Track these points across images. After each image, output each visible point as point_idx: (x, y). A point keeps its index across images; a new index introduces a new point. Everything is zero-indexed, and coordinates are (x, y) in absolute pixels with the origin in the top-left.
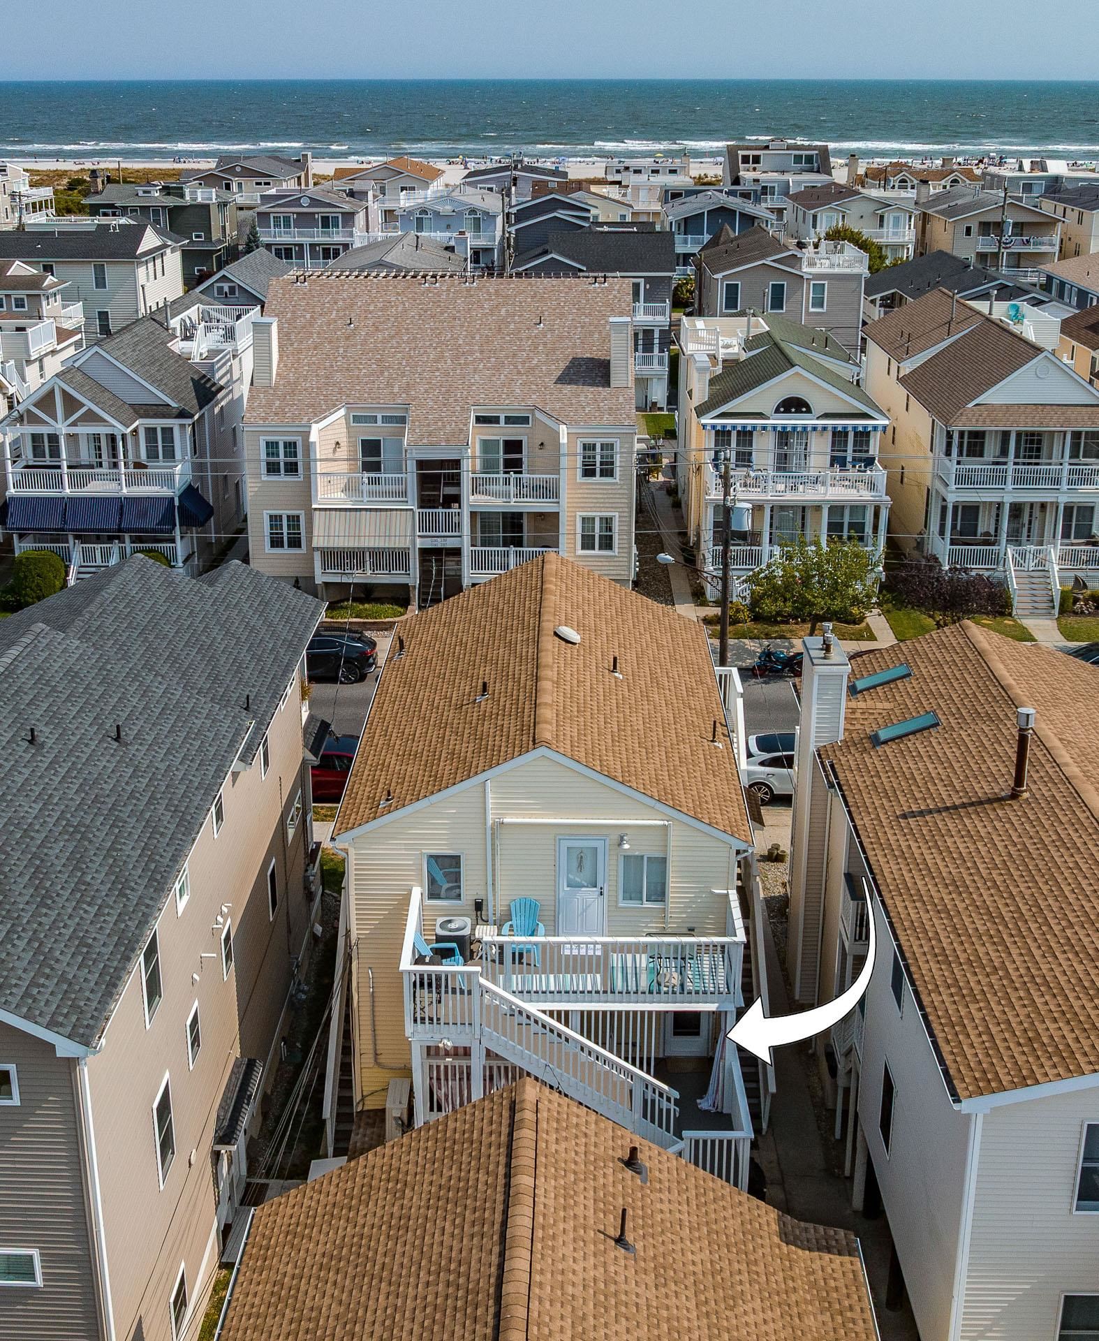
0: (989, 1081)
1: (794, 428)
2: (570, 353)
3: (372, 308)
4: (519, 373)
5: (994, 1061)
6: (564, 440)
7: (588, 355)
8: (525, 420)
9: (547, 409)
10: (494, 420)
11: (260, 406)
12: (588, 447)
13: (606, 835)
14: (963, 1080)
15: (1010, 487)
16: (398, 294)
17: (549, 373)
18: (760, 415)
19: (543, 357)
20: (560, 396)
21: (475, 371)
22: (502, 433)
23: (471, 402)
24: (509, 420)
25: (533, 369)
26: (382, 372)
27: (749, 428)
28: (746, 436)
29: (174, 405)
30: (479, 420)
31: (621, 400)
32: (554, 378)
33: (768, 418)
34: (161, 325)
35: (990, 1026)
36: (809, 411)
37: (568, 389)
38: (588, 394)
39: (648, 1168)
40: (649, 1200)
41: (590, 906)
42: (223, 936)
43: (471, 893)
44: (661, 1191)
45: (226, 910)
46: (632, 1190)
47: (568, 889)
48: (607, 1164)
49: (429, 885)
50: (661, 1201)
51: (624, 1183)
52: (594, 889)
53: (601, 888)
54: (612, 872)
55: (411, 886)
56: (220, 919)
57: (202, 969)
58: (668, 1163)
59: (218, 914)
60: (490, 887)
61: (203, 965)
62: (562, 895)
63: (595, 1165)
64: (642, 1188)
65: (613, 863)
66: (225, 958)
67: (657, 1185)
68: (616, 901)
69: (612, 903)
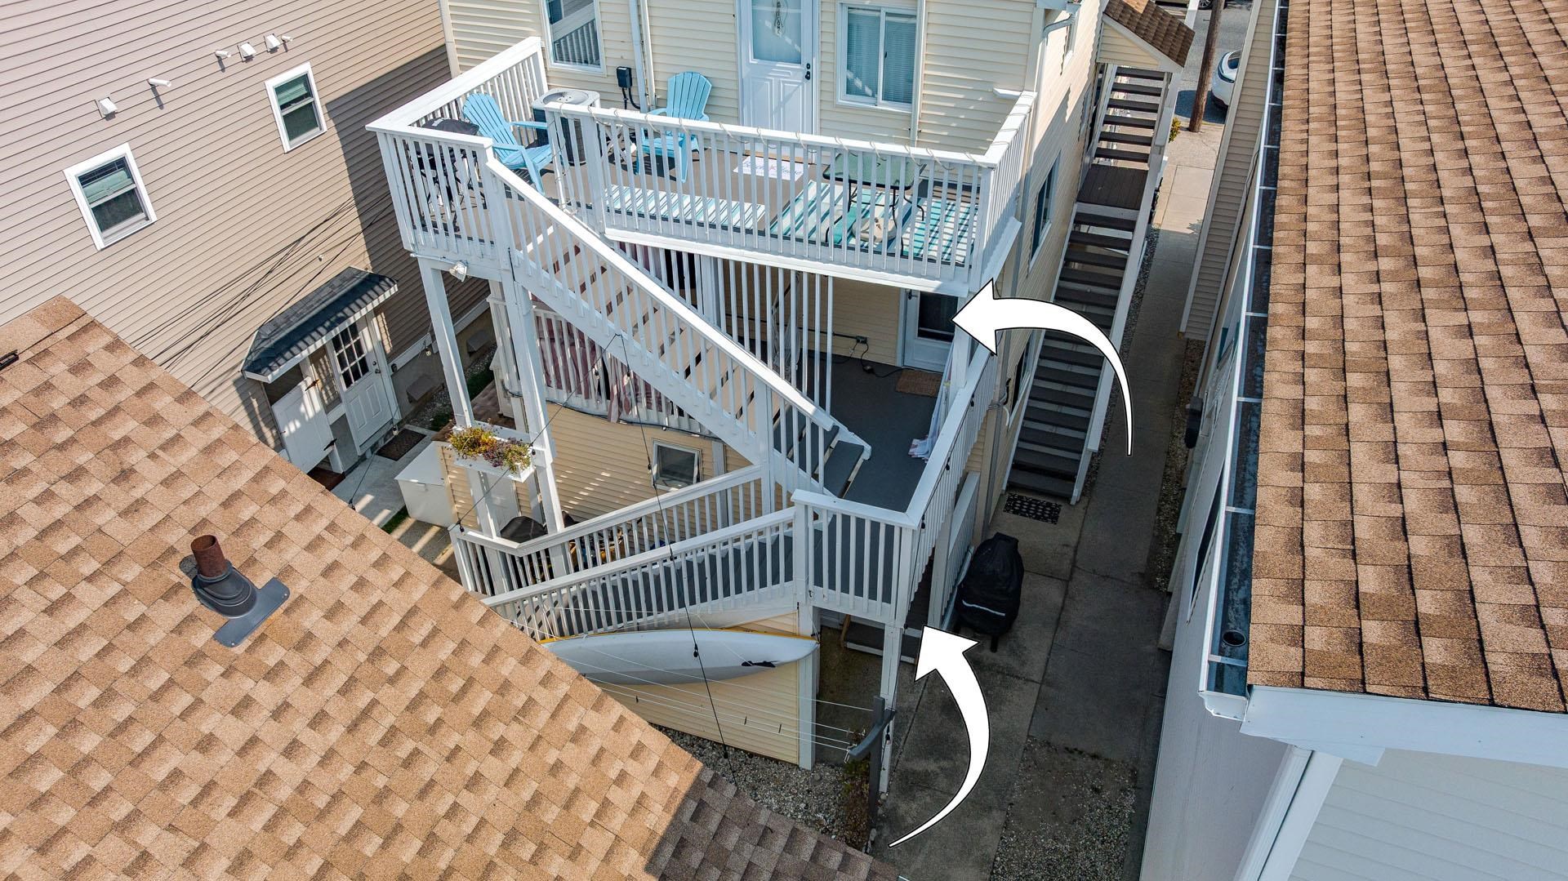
0: (1416, 627)
5: (1473, 535)
14: (1297, 590)
35: (1492, 393)
39: (291, 598)
40: (186, 700)
41: (791, 95)
42: (272, 84)
43: (612, 55)
44: (273, 674)
45: (274, 42)
46: (144, 661)
47: (755, 62)
48: (115, 570)
49: (553, 33)
50: (243, 706)
51: (127, 636)
52: (797, 67)
53: (808, 66)
54: (827, 38)
55: (527, 35)
56: (248, 50)
57: (161, 106)
58: (394, 591)
59: (247, 41)
60: (637, 48)
61: (163, 99)
62: (745, 71)
63: (51, 570)
64: (195, 659)
65: (826, 18)
66: (285, 117)
67: (273, 655)
68: (834, 93)
69: (827, 97)
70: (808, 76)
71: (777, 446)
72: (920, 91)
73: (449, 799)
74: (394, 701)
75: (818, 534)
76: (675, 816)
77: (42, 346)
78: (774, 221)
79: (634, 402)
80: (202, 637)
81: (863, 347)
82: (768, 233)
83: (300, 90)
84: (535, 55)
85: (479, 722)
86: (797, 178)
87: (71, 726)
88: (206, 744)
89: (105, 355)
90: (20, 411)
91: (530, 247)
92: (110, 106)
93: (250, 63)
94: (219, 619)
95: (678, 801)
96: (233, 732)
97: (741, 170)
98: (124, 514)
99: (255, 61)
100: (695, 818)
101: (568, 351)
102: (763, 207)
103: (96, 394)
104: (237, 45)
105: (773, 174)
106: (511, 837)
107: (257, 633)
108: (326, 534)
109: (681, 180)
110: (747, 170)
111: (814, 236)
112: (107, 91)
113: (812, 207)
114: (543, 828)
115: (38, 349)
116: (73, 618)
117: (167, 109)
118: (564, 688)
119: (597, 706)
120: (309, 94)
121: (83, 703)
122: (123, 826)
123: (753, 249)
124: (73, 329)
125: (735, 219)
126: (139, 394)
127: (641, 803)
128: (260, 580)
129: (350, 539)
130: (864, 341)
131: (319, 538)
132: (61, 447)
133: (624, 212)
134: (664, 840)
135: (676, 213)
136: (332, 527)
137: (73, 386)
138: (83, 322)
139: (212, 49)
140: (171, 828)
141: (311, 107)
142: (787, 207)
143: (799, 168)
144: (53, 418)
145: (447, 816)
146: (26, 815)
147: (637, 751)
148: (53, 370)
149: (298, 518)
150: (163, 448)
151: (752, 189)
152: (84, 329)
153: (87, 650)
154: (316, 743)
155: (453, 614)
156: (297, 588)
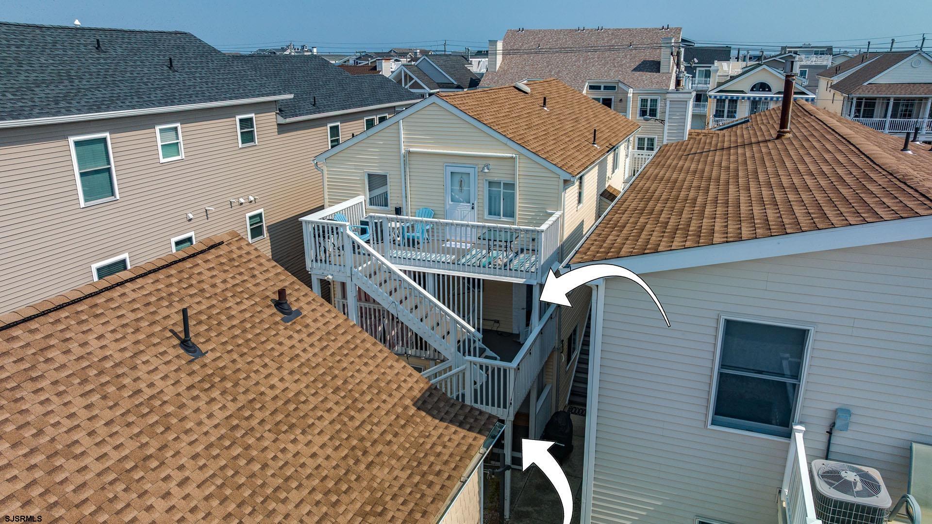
1: (760, 98)
2: (643, 58)
3: (551, 41)
4: (615, 67)
6: (630, 95)
7: (652, 59)
8: (613, 88)
9: (625, 82)
10: (599, 88)
11: (488, 79)
12: (644, 101)
13: (476, 165)
15: (887, 131)
16: (565, 35)
17: (630, 67)
18: (742, 92)
19: (628, 60)
20: (633, 76)
21: (593, 66)
22: (602, 94)
23: (587, 78)
24: (606, 88)
25: (622, 65)
26: (548, 66)
27: (735, 98)
28: (734, 102)
29: (455, 83)
30: (592, 87)
31: (664, 78)
32: (632, 69)
33: (746, 93)
34: (466, 59)
36: (770, 90)
37: (637, 74)
38: (647, 76)
39: (303, 315)
40: (274, 332)
41: (466, 216)
42: (249, 215)
43: (393, 203)
44: (298, 332)
45: (252, 198)
46: (262, 321)
47: (452, 203)
48: (253, 298)
49: (370, 195)
50: (290, 337)
51: (257, 314)
52: (469, 204)
53: (473, 204)
54: (480, 193)
55: (359, 195)
56: (242, 200)
57: (208, 219)
58: (333, 319)
59: (242, 197)
60: (404, 199)
61: (209, 216)
62: (448, 207)
63: (236, 294)
64: (276, 323)
65: (480, 185)
66: (251, 229)
67: (298, 328)
68: (483, 215)
69: (480, 216)
70: (473, 208)
71: (459, 350)
72: (517, 212)
73: (351, 373)
74: (334, 347)
75: (476, 391)
76: (423, 394)
77: (230, 241)
78: (459, 260)
79: (396, 344)
80: (278, 319)
81: (497, 325)
82: (456, 263)
83: (258, 219)
84: (361, 203)
85: (360, 357)
86: (468, 248)
87: (245, 331)
88: (281, 344)
89: (246, 246)
90: (225, 256)
91: (360, 268)
92: (191, 216)
93: (242, 206)
94: (283, 316)
95: (423, 391)
96: (288, 343)
97: (446, 245)
98: (255, 285)
99: (243, 205)
100: (429, 396)
101: (368, 321)
102: (454, 256)
103: (245, 255)
104: (238, 198)
105: (458, 246)
106: (370, 387)
107: (293, 321)
108: (312, 301)
109: (421, 248)
110: (448, 246)
111: (475, 264)
112: (191, 210)
113: (474, 256)
114: (380, 387)
115: (228, 242)
116: (243, 307)
117: (209, 220)
118: (386, 355)
119: (397, 361)
120: (261, 221)
121: (248, 327)
122: (260, 356)
123: (450, 270)
124: (237, 239)
125: (443, 259)
126: (256, 257)
127: (411, 388)
128: (294, 309)
129: (319, 304)
130: (498, 322)
131: (310, 302)
132: (236, 267)
133: (397, 257)
134: (419, 399)
135: (419, 258)
136: (313, 300)
137: (239, 252)
138: (240, 237)
139: (228, 199)
140: (272, 360)
141: (261, 227)
142: (463, 256)
143: (469, 245)
144: (233, 259)
145: (350, 377)
146: (236, 348)
147: (410, 375)
148: (232, 248)
149: (303, 296)
150: (263, 271)
151: (449, 251)
152: (240, 239)
153: (248, 315)
154: (312, 351)
155: (350, 328)
156: (304, 313)
